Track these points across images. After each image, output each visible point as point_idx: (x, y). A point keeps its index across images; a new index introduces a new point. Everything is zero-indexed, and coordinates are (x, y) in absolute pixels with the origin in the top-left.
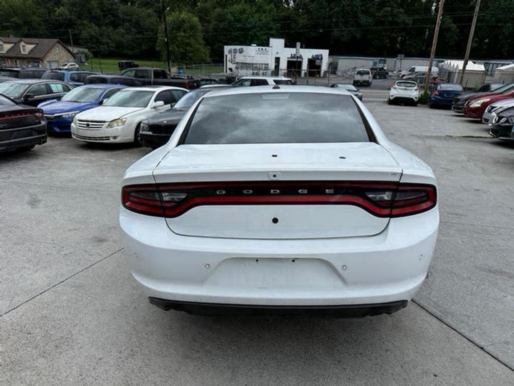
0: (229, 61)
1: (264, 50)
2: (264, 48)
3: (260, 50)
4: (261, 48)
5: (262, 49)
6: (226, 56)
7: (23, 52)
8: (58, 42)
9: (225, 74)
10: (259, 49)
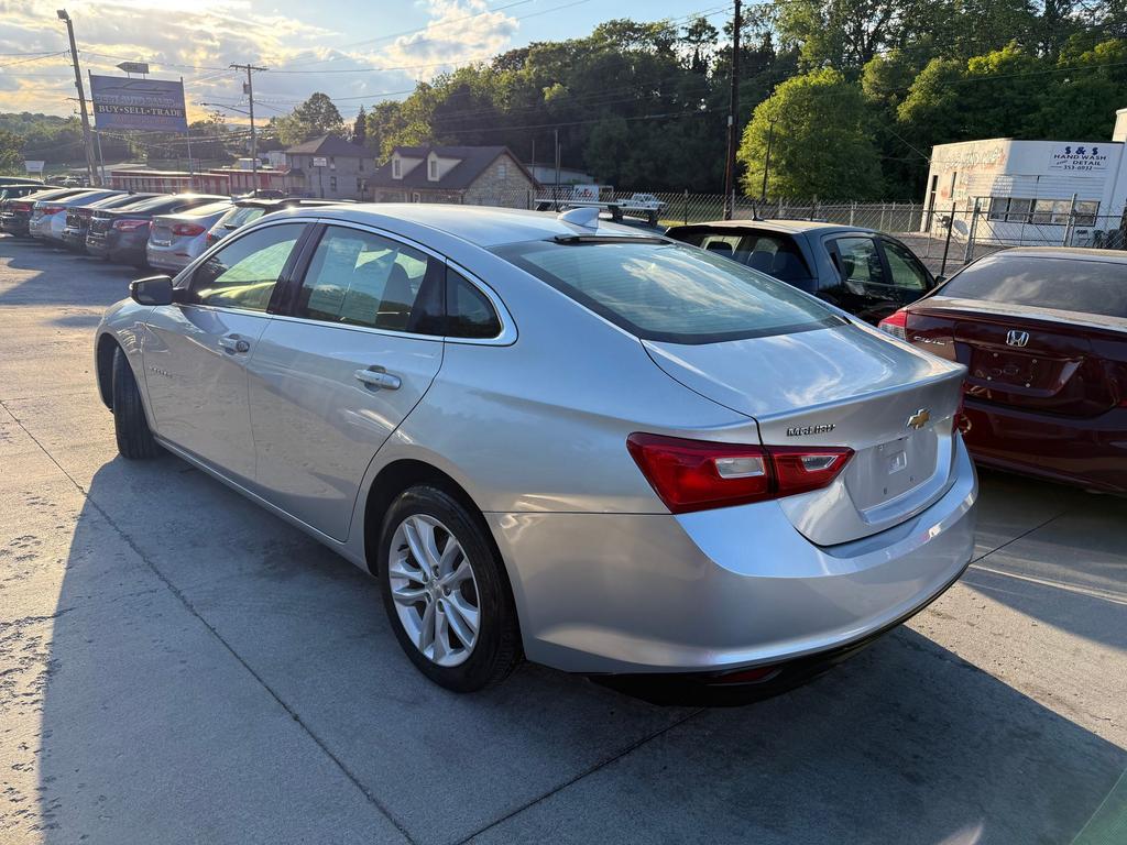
0: (944, 194)
1: (1089, 152)
2: (1088, 146)
3: (1073, 153)
4: (1075, 146)
5: (1081, 151)
6: (935, 178)
7: (430, 178)
8: (506, 153)
9: (922, 233)
10: (1068, 150)
